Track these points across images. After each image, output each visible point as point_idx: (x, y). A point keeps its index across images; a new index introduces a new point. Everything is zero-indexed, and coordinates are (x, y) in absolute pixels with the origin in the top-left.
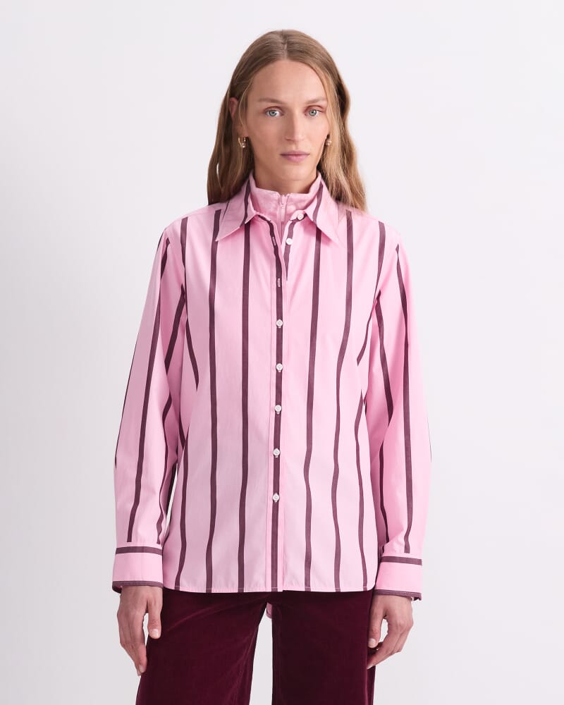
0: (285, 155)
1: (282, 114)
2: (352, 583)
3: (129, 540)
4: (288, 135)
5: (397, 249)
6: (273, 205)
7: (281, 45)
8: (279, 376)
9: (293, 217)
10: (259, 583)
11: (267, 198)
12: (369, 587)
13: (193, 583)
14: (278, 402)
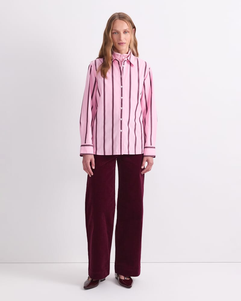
0: (119, 44)
1: (118, 33)
2: (139, 152)
3: (85, 143)
4: (120, 39)
5: (149, 69)
6: (119, 57)
7: (117, 16)
8: (122, 100)
9: (125, 60)
10: (117, 152)
11: (118, 55)
12: (143, 153)
13: (100, 153)
14: (122, 106)
